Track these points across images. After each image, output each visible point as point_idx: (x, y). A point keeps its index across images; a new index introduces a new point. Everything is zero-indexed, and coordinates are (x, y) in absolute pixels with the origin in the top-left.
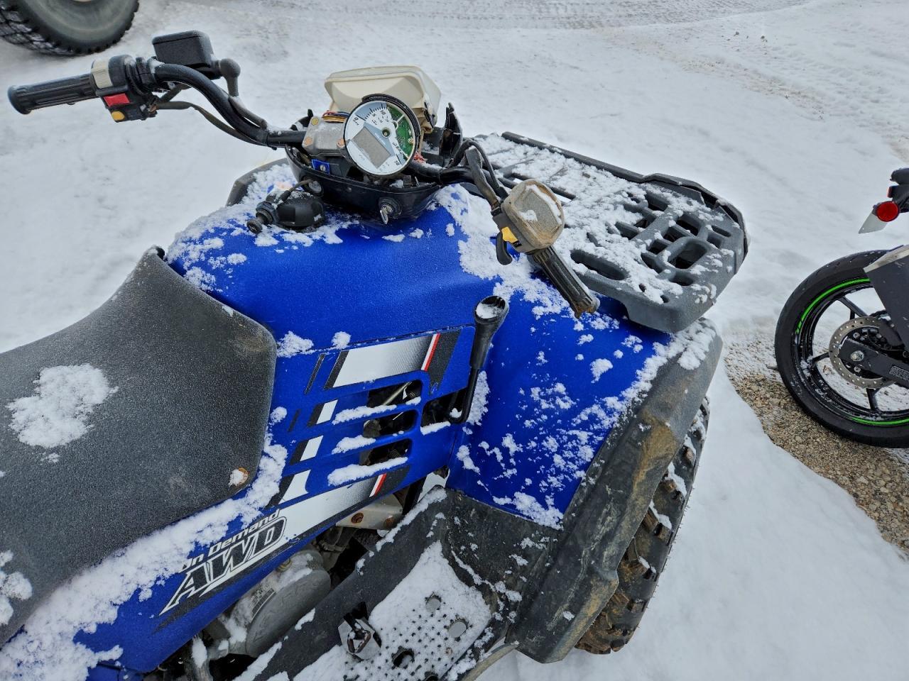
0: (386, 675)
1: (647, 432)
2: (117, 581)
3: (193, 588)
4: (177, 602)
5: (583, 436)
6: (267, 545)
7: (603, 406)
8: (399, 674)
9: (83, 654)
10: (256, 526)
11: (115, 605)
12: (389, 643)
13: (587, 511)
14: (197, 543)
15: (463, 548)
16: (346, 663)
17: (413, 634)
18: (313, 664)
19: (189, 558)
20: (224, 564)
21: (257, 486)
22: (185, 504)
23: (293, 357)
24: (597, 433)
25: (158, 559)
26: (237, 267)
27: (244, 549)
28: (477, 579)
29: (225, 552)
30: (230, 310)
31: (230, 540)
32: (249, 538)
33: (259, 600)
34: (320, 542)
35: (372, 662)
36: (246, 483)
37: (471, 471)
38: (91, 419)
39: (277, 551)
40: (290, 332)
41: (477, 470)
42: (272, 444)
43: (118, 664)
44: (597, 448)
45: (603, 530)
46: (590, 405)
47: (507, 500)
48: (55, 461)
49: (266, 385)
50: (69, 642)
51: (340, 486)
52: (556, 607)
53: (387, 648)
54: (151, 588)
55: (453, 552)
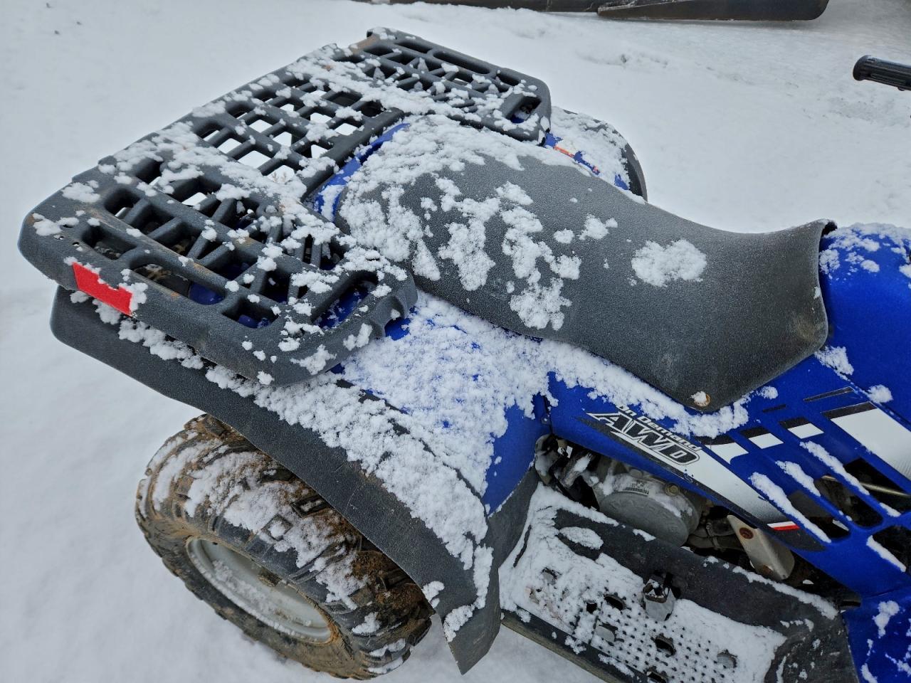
0: (644, 634)
2: (590, 373)
3: (613, 423)
4: (599, 419)
6: (671, 457)
8: (650, 646)
9: (544, 384)
10: (678, 439)
11: (578, 382)
12: (669, 628)
14: (640, 405)
15: (795, 665)
16: (635, 595)
17: (689, 648)
18: (619, 565)
19: (628, 406)
20: (639, 433)
21: (706, 419)
22: (659, 377)
23: (825, 367)
25: (616, 387)
26: (863, 272)
27: (658, 441)
29: (646, 428)
30: (818, 293)
31: (657, 426)
32: (667, 439)
33: (636, 487)
34: (709, 520)
35: (647, 617)
36: (702, 408)
37: (876, 628)
38: (671, 283)
39: (673, 468)
40: (844, 348)
41: (882, 632)
42: (744, 406)
43: (549, 408)
48: (632, 285)
49: (782, 364)
50: (546, 371)
51: (755, 488)
53: (665, 627)
54: (598, 396)
55: (785, 659)
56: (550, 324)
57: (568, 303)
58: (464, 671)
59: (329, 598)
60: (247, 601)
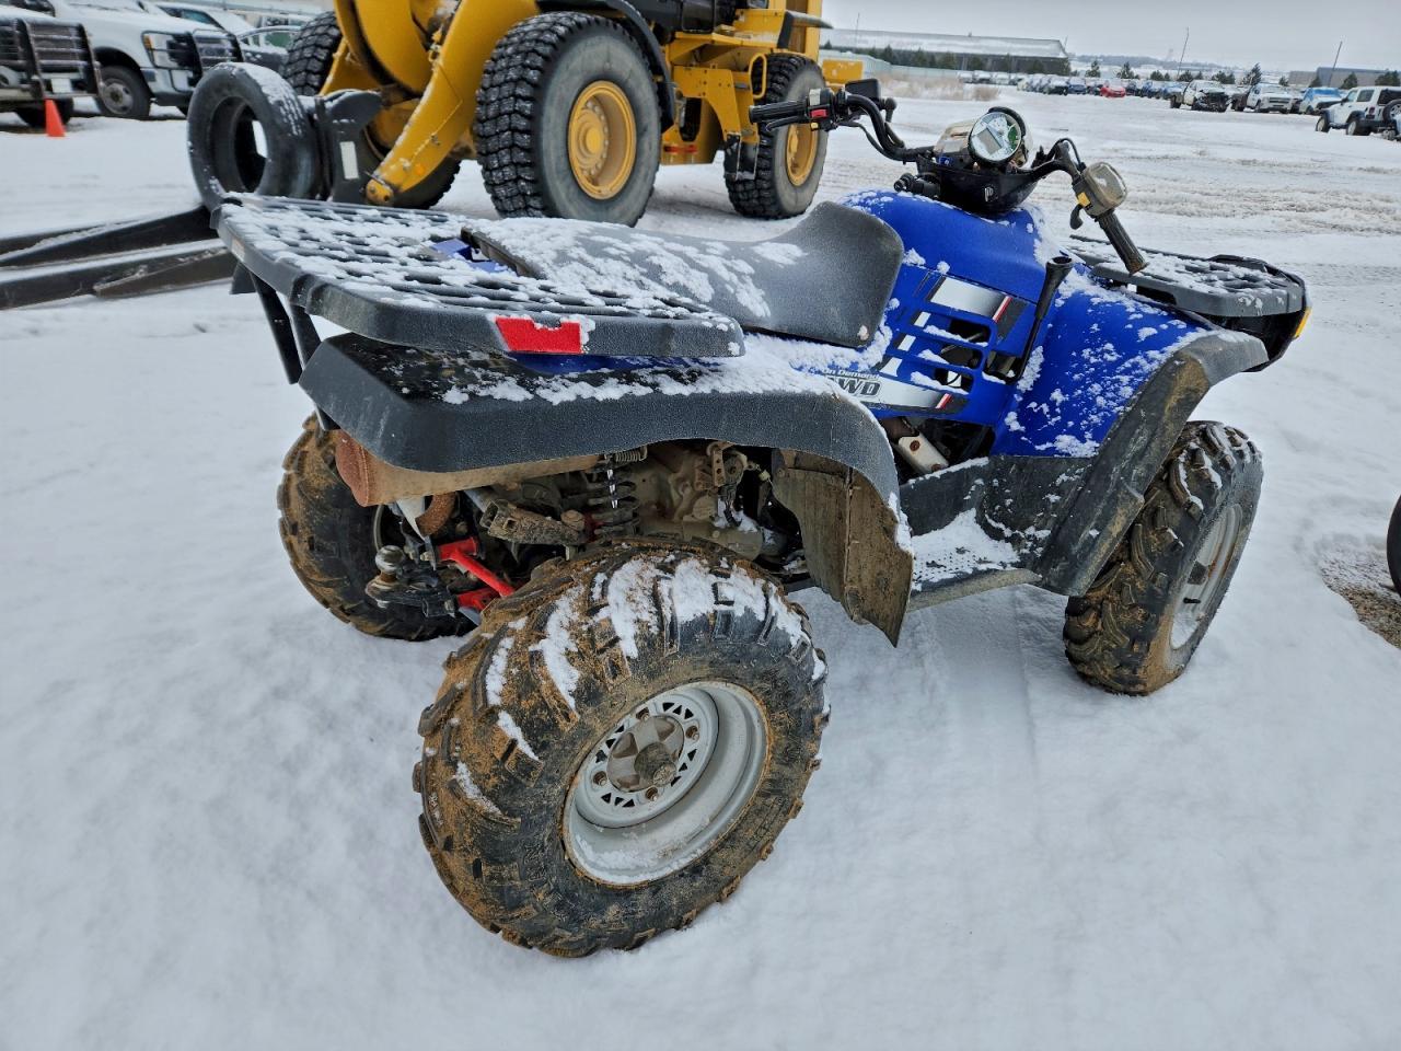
1: (1180, 366)
5: (1125, 379)
6: (868, 394)
7: (1146, 357)
10: (865, 376)
13: (1122, 432)
14: (834, 363)
15: (997, 507)
19: (828, 367)
20: (844, 386)
21: (872, 349)
22: (835, 329)
23: (911, 266)
24: (1138, 376)
27: (856, 385)
28: (1008, 533)
29: (846, 379)
31: (850, 373)
32: (860, 381)
36: (867, 341)
37: (1018, 432)
40: (914, 248)
41: (1023, 428)
44: (1136, 389)
45: (1134, 448)
46: (1134, 357)
47: (1049, 445)
49: (892, 278)
51: (917, 385)
52: (1083, 528)
55: (987, 516)
56: (766, 312)
58: (895, 646)
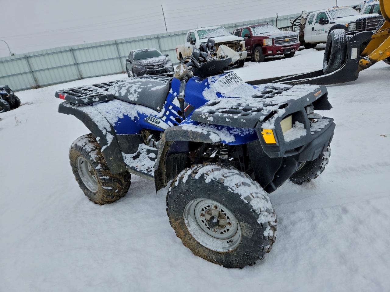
2: (144, 110)
3: (148, 119)
4: (146, 119)
6: (157, 124)
9: (136, 114)
10: (157, 119)
11: (142, 112)
19: (150, 115)
20: (152, 120)
25: (148, 112)
27: (155, 121)
29: (153, 118)
36: (159, 111)
42: (164, 107)
50: (137, 111)
54: (145, 114)
56: (135, 100)
57: (138, 96)
59: (91, 158)
60: (89, 186)
